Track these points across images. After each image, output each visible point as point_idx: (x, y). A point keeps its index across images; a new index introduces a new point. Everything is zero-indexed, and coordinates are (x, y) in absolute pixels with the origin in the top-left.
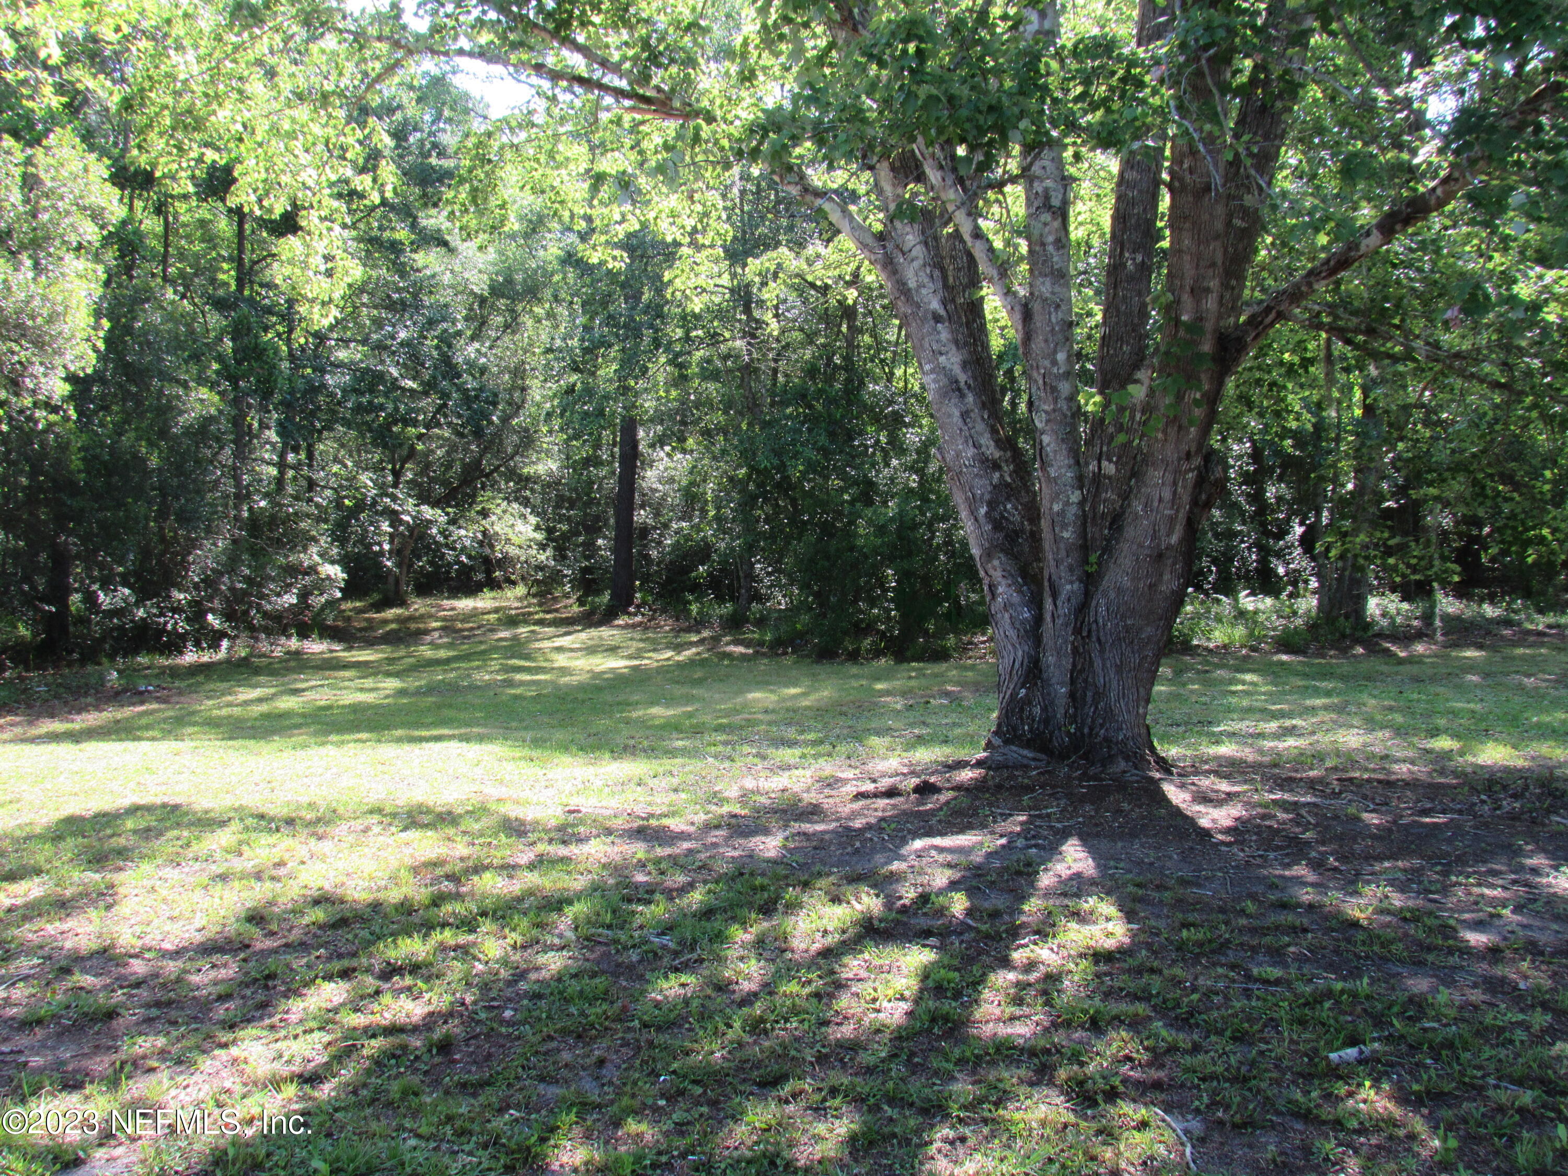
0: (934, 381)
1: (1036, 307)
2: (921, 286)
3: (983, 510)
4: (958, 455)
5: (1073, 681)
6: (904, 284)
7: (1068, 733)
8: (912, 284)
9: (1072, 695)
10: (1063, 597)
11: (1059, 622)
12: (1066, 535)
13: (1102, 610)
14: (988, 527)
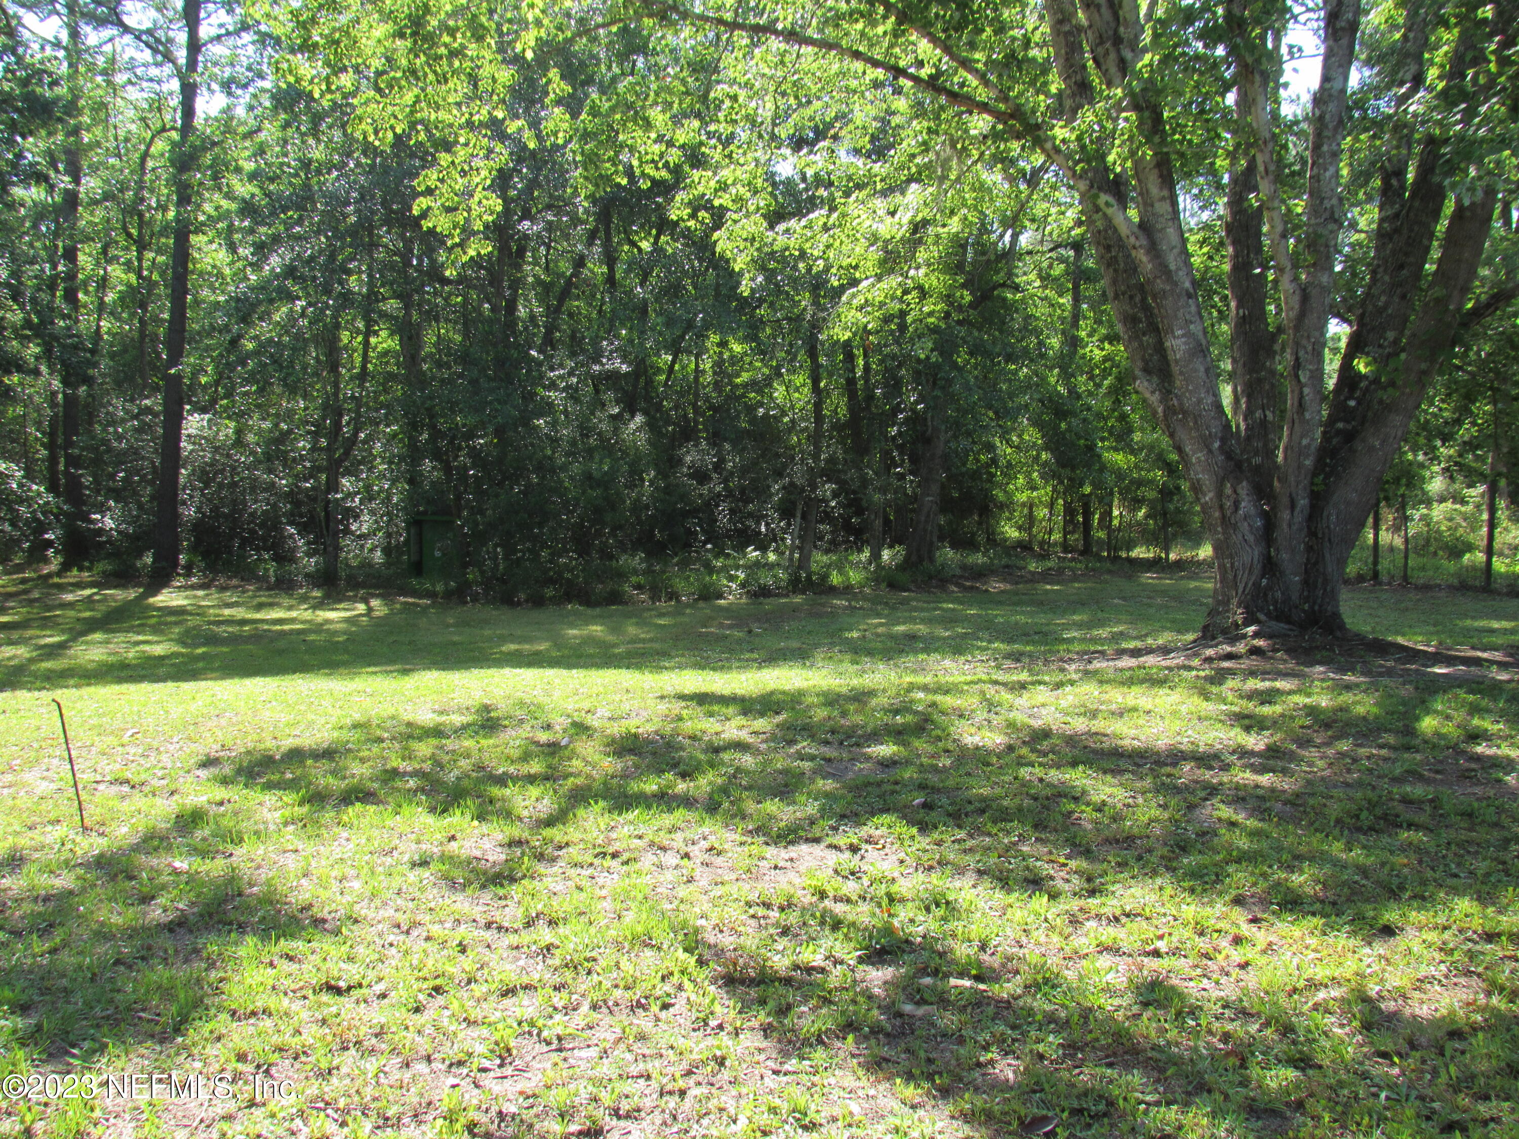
0: (1185, 343)
1: (1314, 292)
2: (1178, 269)
3: (1217, 445)
4: (1200, 401)
5: (1306, 571)
6: (1166, 267)
7: (1304, 611)
8: (1172, 267)
9: (1306, 582)
10: (1298, 510)
11: (1294, 528)
12: (1307, 462)
13: (1333, 518)
14: (1221, 458)
